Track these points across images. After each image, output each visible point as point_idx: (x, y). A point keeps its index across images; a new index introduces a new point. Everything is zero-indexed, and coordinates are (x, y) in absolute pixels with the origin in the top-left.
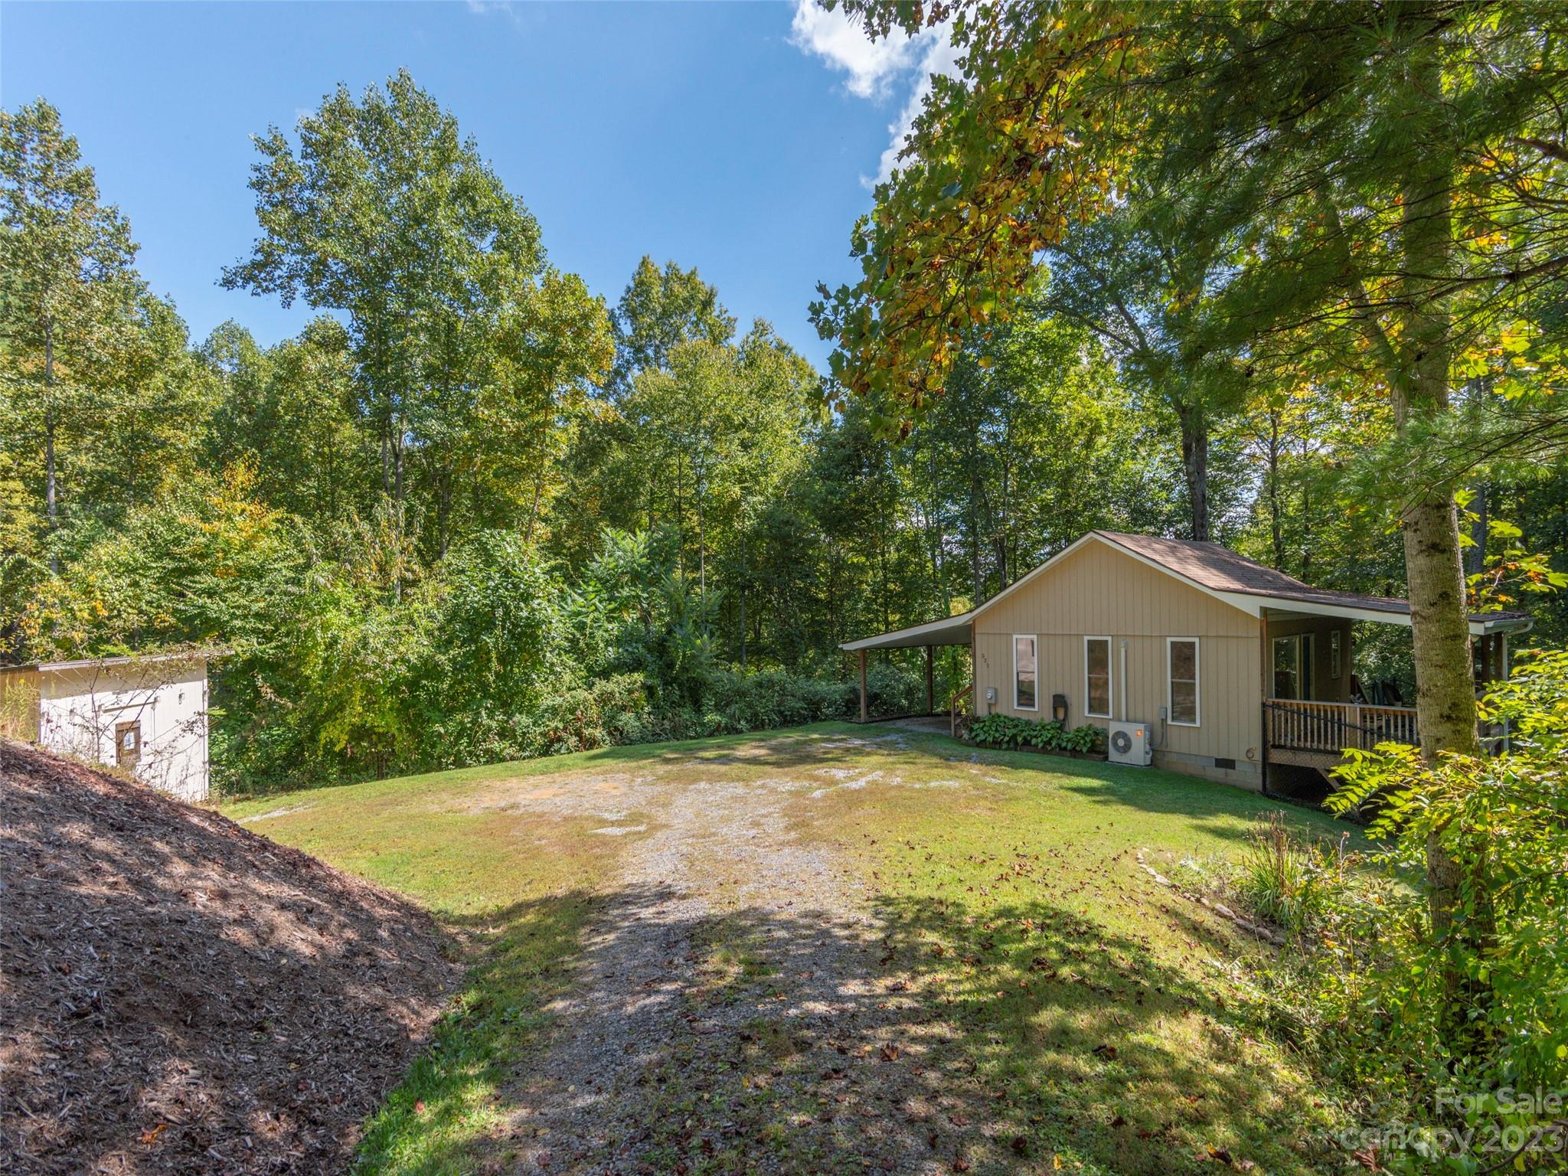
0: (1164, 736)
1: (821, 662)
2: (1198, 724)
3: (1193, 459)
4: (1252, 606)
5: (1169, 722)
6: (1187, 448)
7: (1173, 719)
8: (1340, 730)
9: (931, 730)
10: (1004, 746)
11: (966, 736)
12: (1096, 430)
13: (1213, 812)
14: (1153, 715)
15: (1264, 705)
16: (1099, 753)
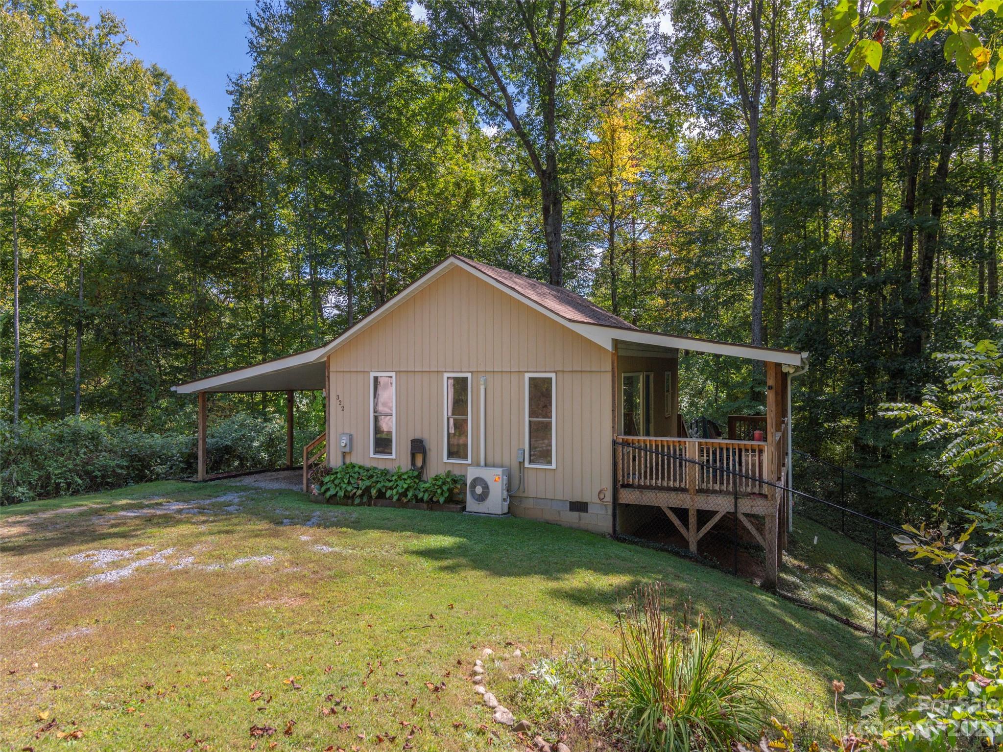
0: (521, 480)
1: (175, 412)
2: (554, 466)
3: (550, 220)
4: (603, 337)
5: (527, 465)
6: (546, 210)
7: (530, 461)
8: (681, 466)
9: (283, 486)
10: (357, 501)
11: (316, 491)
12: (470, 194)
13: (568, 568)
14: (511, 459)
15: (614, 443)
16: (457, 502)
